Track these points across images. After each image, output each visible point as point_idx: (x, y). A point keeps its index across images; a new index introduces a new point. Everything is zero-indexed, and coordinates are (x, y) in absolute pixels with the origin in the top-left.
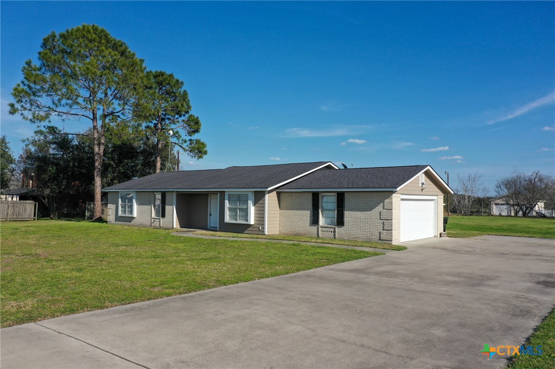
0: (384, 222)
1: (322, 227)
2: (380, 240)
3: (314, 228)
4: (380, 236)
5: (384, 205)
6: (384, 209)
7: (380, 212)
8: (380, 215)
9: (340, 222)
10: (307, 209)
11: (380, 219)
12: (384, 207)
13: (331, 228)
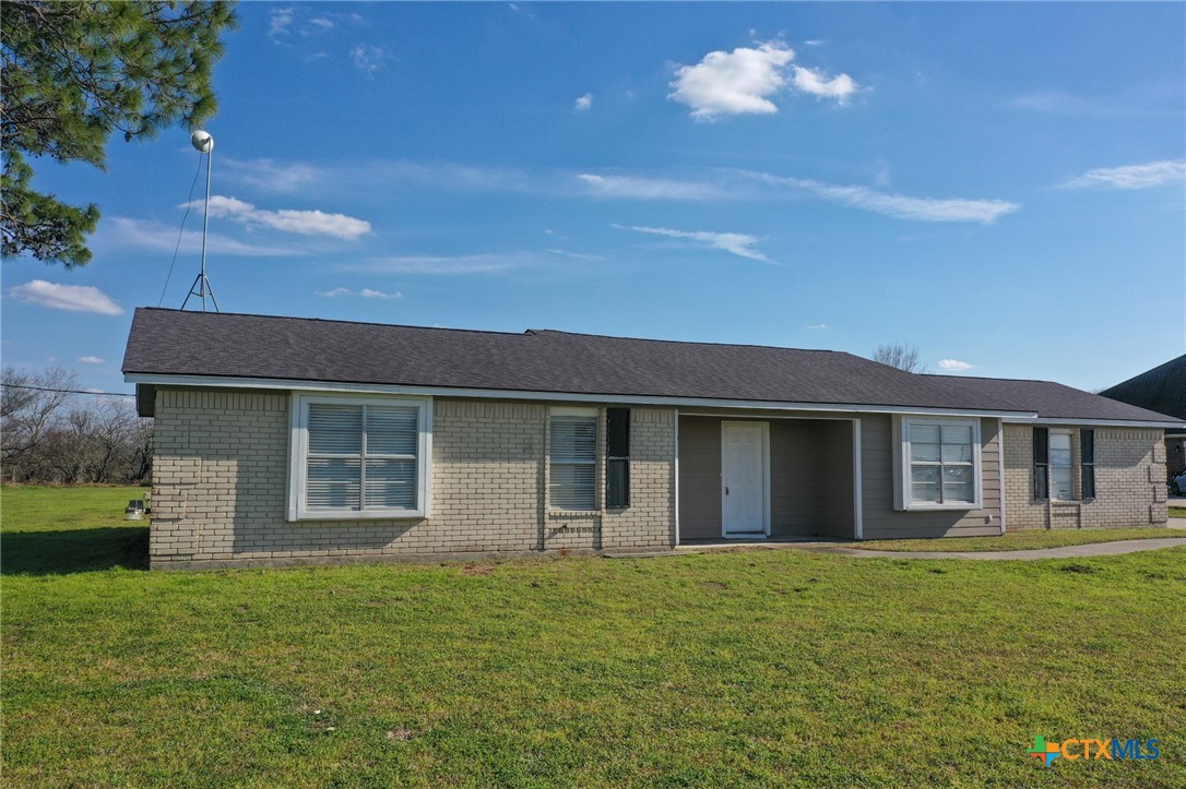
0: (1154, 488)
1: (1055, 506)
2: (1151, 522)
3: (1039, 510)
4: (1150, 515)
5: (1153, 455)
6: (1153, 462)
7: (1149, 468)
8: (1149, 475)
9: (1089, 492)
10: (1022, 466)
11: (1149, 481)
12: (1153, 459)
13: (1072, 506)
